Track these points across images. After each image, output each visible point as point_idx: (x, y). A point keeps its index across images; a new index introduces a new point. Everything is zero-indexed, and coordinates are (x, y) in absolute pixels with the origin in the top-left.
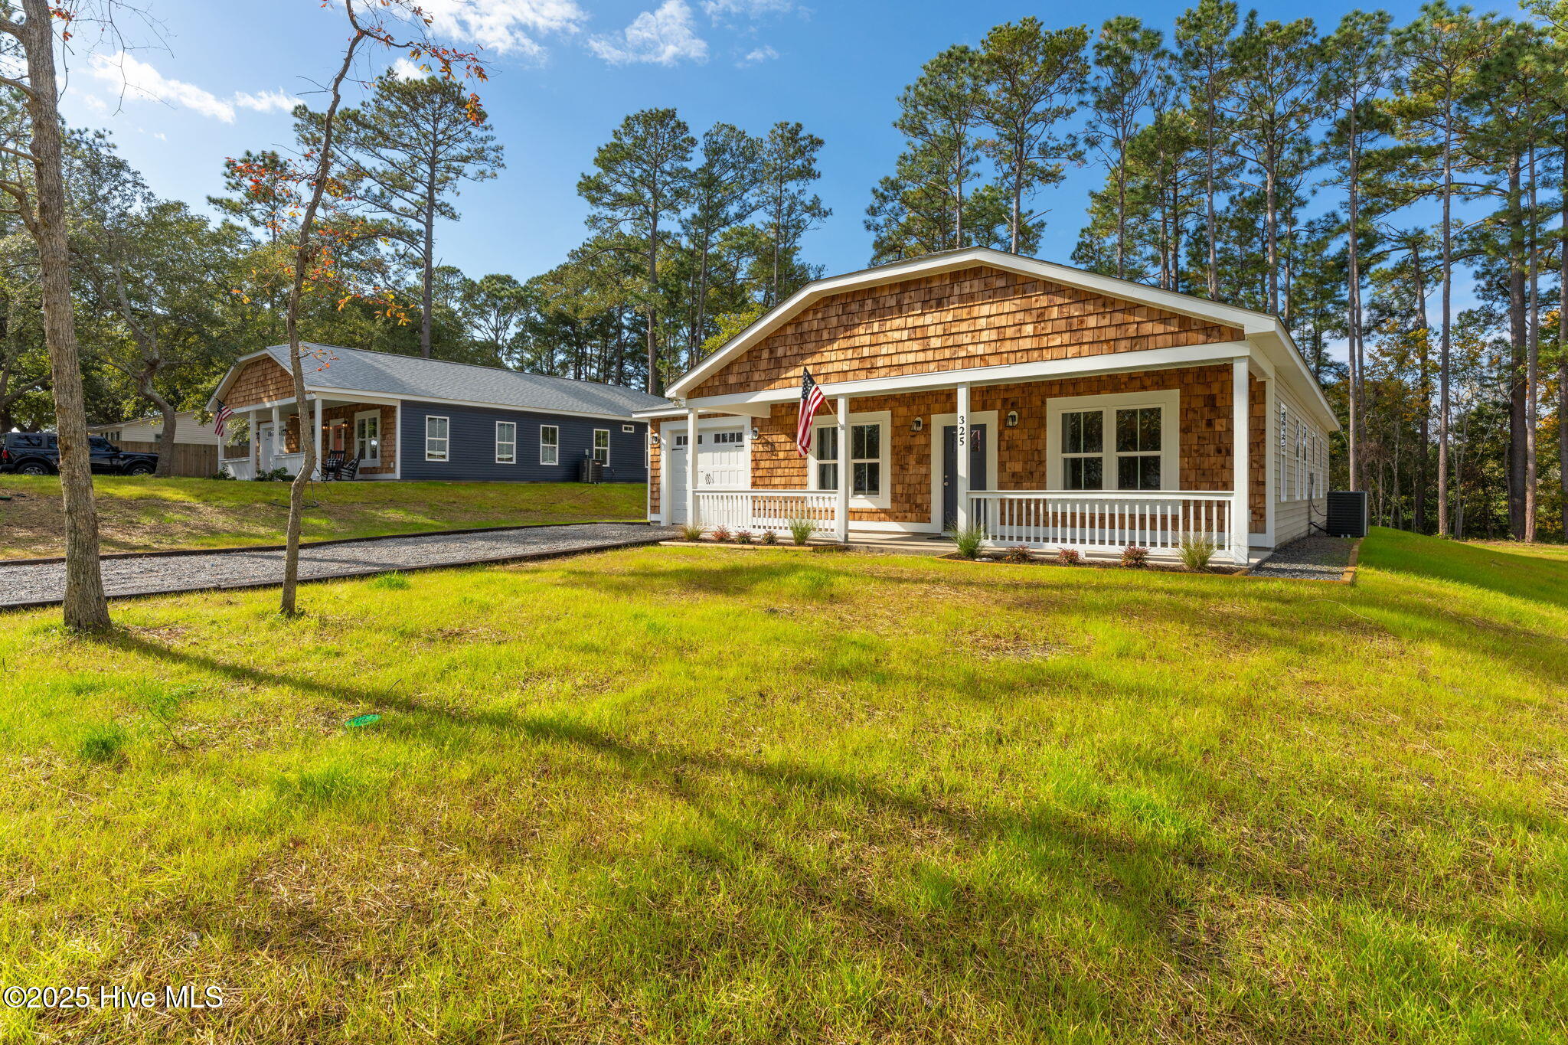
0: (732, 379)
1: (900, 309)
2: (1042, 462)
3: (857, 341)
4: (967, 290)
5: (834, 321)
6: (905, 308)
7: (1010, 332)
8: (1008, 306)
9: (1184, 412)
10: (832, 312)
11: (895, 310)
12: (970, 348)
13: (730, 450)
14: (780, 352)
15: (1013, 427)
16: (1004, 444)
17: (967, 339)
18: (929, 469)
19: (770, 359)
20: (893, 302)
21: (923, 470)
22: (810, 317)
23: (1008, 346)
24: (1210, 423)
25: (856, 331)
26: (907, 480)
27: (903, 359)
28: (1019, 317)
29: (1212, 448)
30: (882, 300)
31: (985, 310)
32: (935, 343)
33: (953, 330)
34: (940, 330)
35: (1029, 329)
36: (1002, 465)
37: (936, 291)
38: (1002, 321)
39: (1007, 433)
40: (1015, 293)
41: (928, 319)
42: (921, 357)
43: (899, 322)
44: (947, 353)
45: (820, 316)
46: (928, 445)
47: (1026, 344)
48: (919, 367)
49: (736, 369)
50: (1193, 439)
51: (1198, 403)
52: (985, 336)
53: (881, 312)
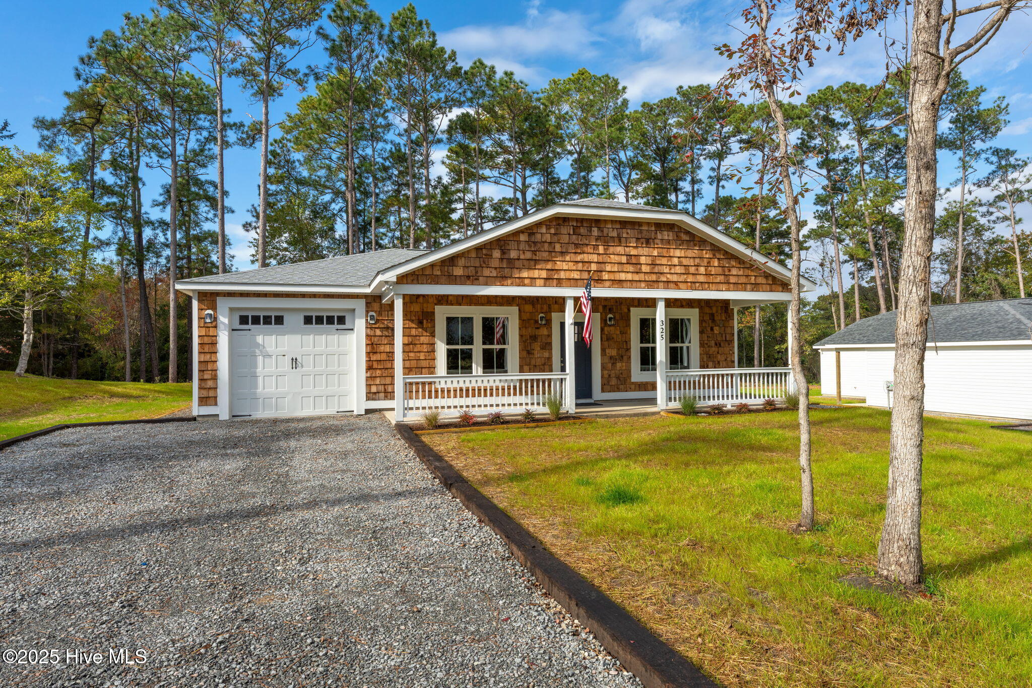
0: (458, 271)
1: (619, 240)
2: (628, 350)
3: (586, 257)
4: (666, 237)
5: (565, 239)
6: (623, 240)
7: (692, 270)
8: (690, 253)
9: (701, 321)
10: (564, 230)
11: (616, 240)
12: (669, 276)
13: (328, 333)
14: (513, 254)
15: (610, 326)
16: (604, 336)
17: (666, 270)
18: (551, 353)
19: (502, 259)
20: (615, 234)
21: (546, 355)
22: (544, 230)
23: (690, 279)
24: (712, 329)
25: (585, 249)
26: (533, 362)
27: (623, 276)
28: (697, 261)
29: (713, 343)
30: (605, 230)
31: (678, 253)
32: (645, 268)
33: (658, 262)
34: (649, 260)
35: (702, 270)
36: (603, 350)
37: (644, 232)
38: (685, 262)
39: (606, 329)
40: (695, 245)
41: (640, 251)
42: (636, 277)
43: (620, 249)
44: (654, 277)
45: (552, 231)
46: (550, 336)
47: (702, 279)
48: (634, 284)
49: (462, 262)
50: (705, 336)
51: (707, 318)
52: (678, 270)
53: (606, 240)
